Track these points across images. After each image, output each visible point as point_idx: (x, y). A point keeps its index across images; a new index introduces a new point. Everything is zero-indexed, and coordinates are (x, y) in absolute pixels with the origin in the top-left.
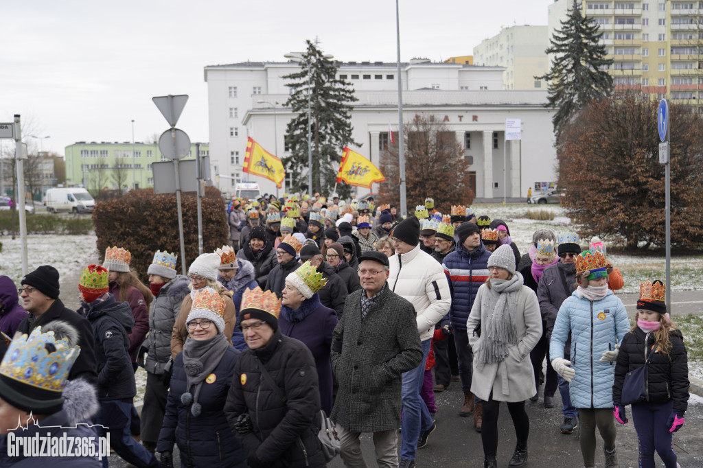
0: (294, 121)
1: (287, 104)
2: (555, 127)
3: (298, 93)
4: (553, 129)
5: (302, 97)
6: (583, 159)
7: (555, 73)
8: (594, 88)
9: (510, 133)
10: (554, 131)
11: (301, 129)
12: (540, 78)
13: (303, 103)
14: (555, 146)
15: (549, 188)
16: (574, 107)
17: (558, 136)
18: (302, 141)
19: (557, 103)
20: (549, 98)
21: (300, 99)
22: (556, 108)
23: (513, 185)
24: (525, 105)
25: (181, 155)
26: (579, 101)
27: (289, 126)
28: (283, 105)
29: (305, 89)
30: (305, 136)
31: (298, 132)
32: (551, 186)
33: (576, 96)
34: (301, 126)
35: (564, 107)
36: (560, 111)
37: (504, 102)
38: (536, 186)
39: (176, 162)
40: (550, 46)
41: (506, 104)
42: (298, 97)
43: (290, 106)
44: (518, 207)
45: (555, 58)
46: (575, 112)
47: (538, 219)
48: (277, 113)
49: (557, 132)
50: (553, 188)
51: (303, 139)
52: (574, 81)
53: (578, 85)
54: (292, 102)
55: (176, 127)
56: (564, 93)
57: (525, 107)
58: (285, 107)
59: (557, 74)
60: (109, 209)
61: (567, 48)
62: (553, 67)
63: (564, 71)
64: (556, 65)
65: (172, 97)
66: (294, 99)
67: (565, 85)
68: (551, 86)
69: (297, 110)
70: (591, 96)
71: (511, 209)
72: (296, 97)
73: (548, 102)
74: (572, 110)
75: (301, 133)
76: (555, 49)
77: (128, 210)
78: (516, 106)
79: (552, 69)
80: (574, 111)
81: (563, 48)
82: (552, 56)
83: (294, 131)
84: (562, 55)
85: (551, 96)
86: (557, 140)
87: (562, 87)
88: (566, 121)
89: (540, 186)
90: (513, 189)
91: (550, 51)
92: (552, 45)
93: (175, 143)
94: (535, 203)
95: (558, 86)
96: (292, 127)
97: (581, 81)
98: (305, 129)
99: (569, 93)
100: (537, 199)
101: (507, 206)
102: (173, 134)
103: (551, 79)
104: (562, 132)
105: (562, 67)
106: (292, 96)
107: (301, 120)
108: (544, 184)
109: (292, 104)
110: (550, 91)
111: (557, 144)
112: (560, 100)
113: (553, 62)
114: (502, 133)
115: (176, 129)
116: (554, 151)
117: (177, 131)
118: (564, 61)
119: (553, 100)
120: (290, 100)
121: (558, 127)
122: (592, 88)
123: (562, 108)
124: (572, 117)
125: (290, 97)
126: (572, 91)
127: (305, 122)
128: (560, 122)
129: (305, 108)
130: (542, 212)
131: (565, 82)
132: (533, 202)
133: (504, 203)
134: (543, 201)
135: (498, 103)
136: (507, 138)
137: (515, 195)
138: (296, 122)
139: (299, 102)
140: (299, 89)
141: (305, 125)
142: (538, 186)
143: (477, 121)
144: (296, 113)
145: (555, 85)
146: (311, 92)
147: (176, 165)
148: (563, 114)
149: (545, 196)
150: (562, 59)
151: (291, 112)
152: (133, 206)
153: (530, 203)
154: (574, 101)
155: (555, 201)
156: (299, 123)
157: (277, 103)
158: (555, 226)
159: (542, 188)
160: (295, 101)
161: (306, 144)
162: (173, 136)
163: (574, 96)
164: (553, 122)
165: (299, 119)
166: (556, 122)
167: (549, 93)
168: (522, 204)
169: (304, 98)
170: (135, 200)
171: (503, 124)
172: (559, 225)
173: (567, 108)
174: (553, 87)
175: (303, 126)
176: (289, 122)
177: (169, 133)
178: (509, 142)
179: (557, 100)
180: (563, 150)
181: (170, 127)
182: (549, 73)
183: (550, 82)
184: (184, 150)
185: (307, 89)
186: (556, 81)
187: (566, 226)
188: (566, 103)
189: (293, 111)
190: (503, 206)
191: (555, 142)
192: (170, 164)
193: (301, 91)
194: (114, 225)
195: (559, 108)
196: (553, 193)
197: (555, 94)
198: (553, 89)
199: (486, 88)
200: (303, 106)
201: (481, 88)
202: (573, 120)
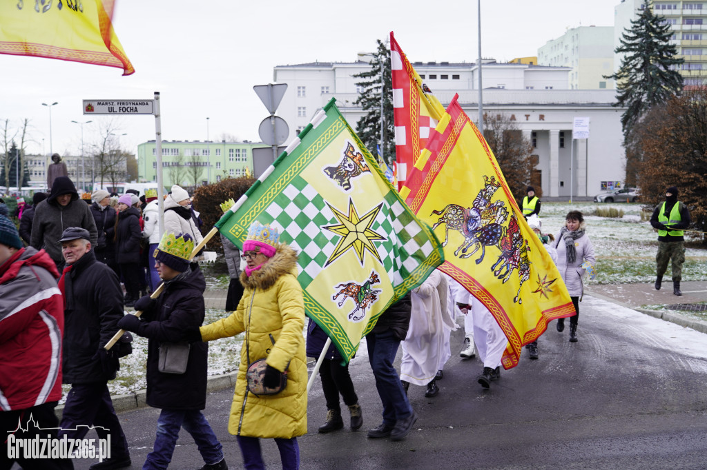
0: (363, 119)
1: (357, 103)
2: (624, 127)
3: (368, 91)
4: (622, 128)
5: (372, 96)
6: (661, 153)
7: (624, 72)
8: (664, 87)
9: (578, 132)
10: (623, 131)
11: (370, 127)
12: (609, 77)
13: (373, 101)
14: (623, 145)
15: (616, 187)
16: (643, 106)
17: (627, 135)
18: (371, 139)
19: (626, 102)
20: (618, 98)
21: (370, 97)
22: (624, 108)
23: (579, 183)
24: (593, 104)
25: (280, 142)
26: (648, 100)
27: (359, 123)
28: (354, 103)
29: (375, 88)
30: (374, 134)
31: (367, 130)
32: (618, 185)
33: (645, 95)
34: (370, 124)
35: (633, 106)
36: (628, 111)
37: (571, 102)
38: (602, 186)
39: (275, 148)
40: (620, 45)
41: (573, 104)
42: (368, 96)
43: (360, 104)
44: (585, 206)
45: (625, 57)
46: (645, 112)
47: (607, 216)
48: (347, 111)
49: (625, 131)
50: (619, 187)
51: (373, 137)
52: (644, 80)
53: (648, 84)
54: (362, 101)
55: (276, 115)
56: (634, 92)
57: (592, 107)
58: (356, 105)
59: (626, 74)
60: (210, 193)
61: (637, 47)
62: (622, 66)
63: (633, 70)
64: (626, 64)
65: (272, 85)
66: (365, 97)
67: (634, 84)
68: (620, 85)
69: (367, 108)
70: (660, 95)
71: (578, 207)
72: (366, 95)
73: (616, 101)
74: (641, 109)
75: (370, 131)
76: (625, 48)
77: (228, 194)
78: (583, 105)
79: (621, 68)
80: (643, 110)
81: (633, 47)
82: (622, 55)
83: (364, 128)
84: (631, 54)
85: (620, 95)
86: (626, 139)
87: (631, 86)
88: (636, 120)
89: (606, 185)
90: (579, 187)
91: (620, 50)
92: (622, 44)
93: (274, 130)
94: (602, 202)
95: (627, 85)
96: (361, 125)
97: (650, 81)
98: (374, 127)
99: (638, 92)
100: (604, 198)
101: (574, 204)
102: (273, 121)
103: (619, 78)
104: (631, 131)
105: (631, 66)
106: (362, 94)
107: (371, 118)
108: (611, 184)
109: (362, 103)
110: (619, 89)
111: (626, 143)
112: (629, 100)
113: (622, 61)
114: (570, 132)
115: (275, 117)
116: (623, 150)
117: (277, 119)
118: (634, 61)
119: (621, 99)
120: (360, 99)
121: (626, 126)
122: (662, 87)
123: (631, 108)
124: (641, 116)
125: (360, 96)
126: (642, 90)
127: (375, 120)
128: (629, 121)
129: (375, 106)
130: (611, 210)
131: (635, 81)
132: (599, 200)
133: (570, 201)
134: (610, 200)
135: (566, 103)
136: (575, 136)
137: (581, 193)
138: (366, 120)
139: (370, 100)
140: (369, 87)
141: (375, 123)
142: (604, 186)
143: (543, 120)
144: (366, 111)
145: (624, 84)
146: (380, 91)
147: (275, 151)
148: (632, 114)
149: (612, 195)
150: (632, 58)
151: (362, 111)
152: (232, 190)
153: (597, 202)
154: (643, 100)
155: (622, 200)
156: (369, 121)
157: (347, 102)
158: (626, 222)
159: (608, 187)
160: (365, 100)
161: (375, 140)
162: (273, 123)
163: (643, 95)
164: (622, 122)
165: (369, 117)
166: (624, 122)
167: (618, 92)
168: (588, 203)
169: (373, 96)
170: (234, 184)
171: (571, 123)
172: (630, 222)
173: (636, 108)
174: (622, 87)
175: (372, 124)
176: (359, 120)
177: (268, 119)
178: (576, 140)
179: (625, 99)
180: (632, 148)
181: (270, 115)
182: (617, 72)
183: (619, 81)
184: (283, 137)
185: (377, 88)
186: (625, 81)
187: (637, 222)
188: (635, 102)
189: (364, 110)
190: (570, 204)
191: (624, 141)
192: (270, 150)
193: (371, 90)
194: (215, 208)
195: (627, 108)
196: (620, 192)
197: (624, 93)
198: (622, 88)
199: (551, 88)
200: (373, 104)
201: (547, 88)
202: (641, 119)
